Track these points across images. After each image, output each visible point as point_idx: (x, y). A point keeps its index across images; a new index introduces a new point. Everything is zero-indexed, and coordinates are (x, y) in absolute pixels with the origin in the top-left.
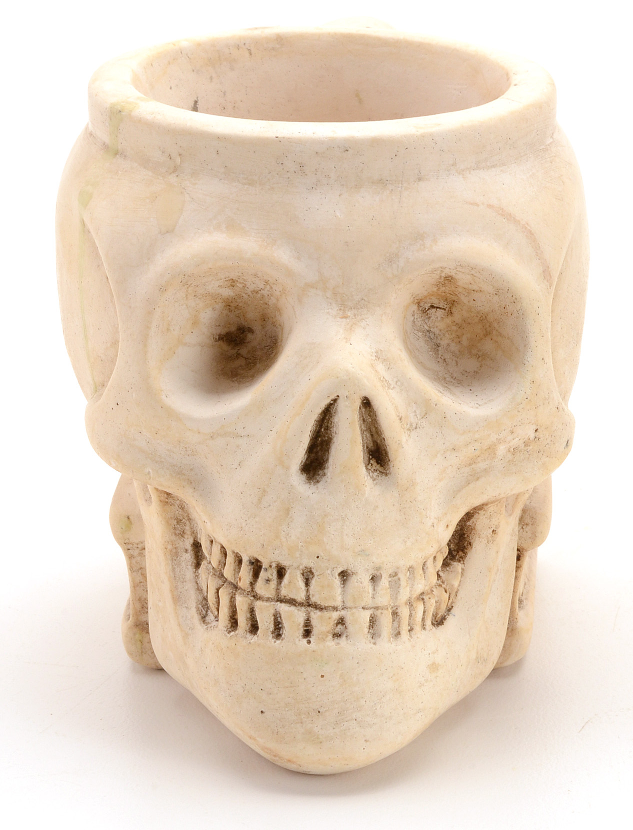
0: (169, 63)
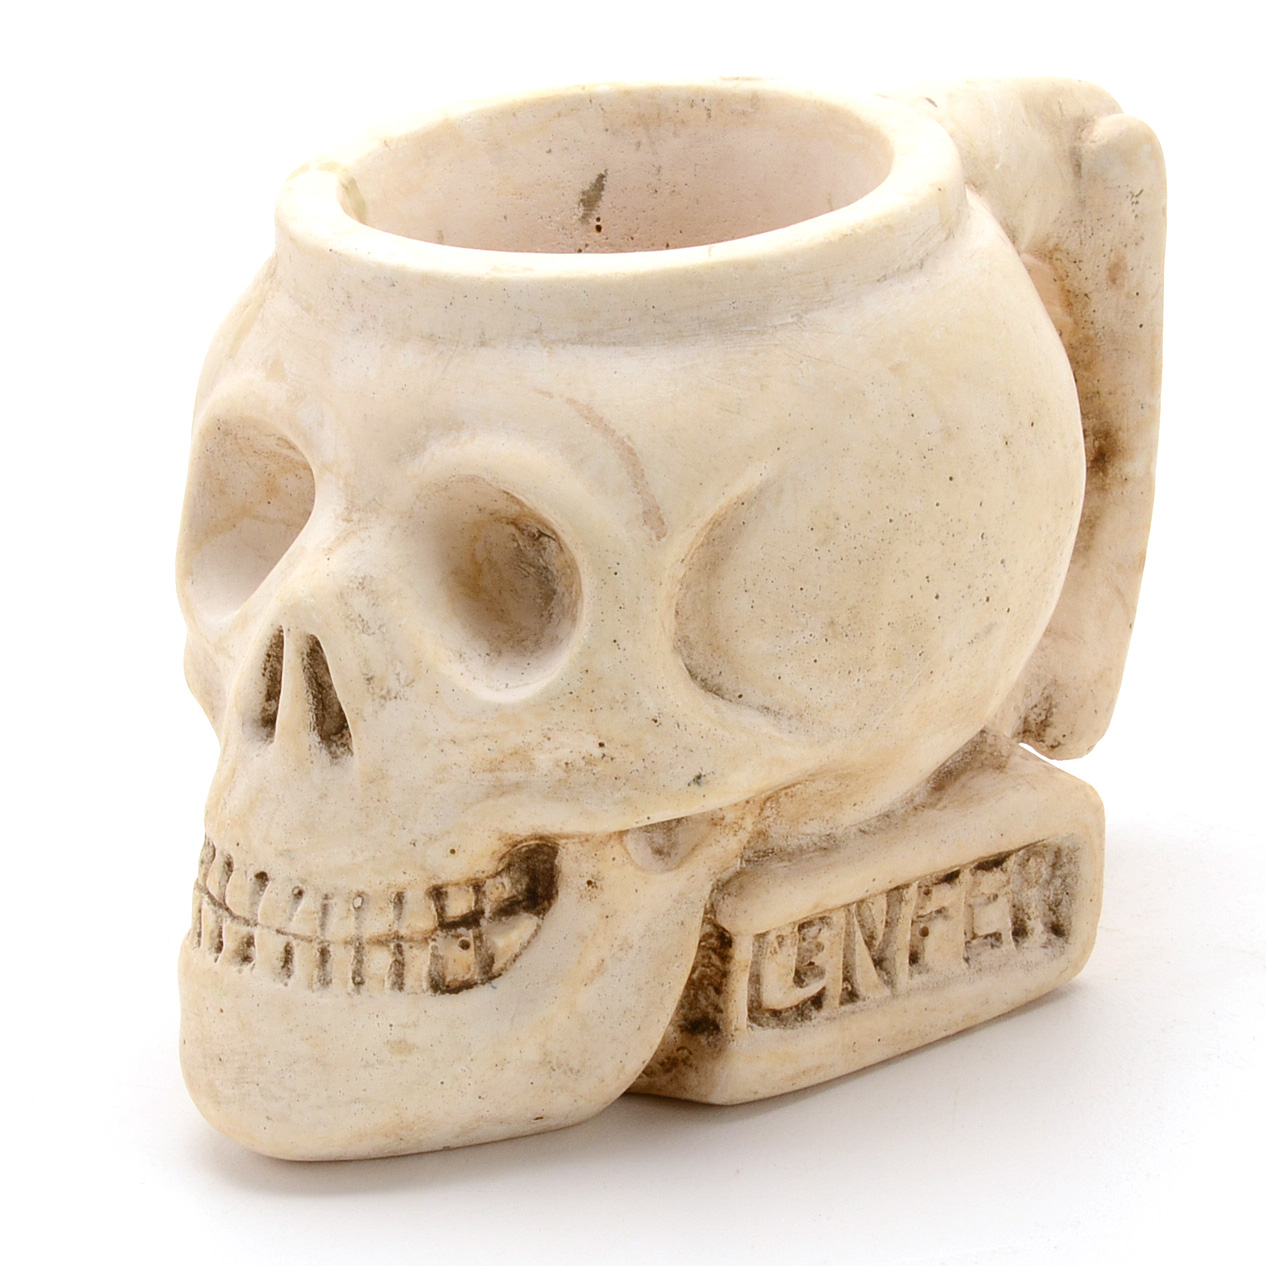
0: (559, 115)
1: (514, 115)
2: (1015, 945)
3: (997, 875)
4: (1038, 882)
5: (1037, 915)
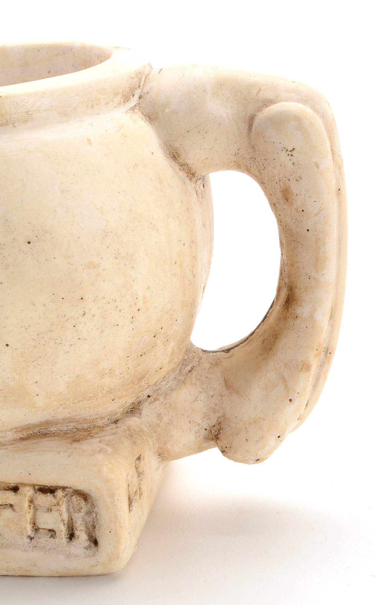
1: (39, 50)
2: (68, 541)
3: (49, 497)
4: (80, 511)
5: (82, 529)
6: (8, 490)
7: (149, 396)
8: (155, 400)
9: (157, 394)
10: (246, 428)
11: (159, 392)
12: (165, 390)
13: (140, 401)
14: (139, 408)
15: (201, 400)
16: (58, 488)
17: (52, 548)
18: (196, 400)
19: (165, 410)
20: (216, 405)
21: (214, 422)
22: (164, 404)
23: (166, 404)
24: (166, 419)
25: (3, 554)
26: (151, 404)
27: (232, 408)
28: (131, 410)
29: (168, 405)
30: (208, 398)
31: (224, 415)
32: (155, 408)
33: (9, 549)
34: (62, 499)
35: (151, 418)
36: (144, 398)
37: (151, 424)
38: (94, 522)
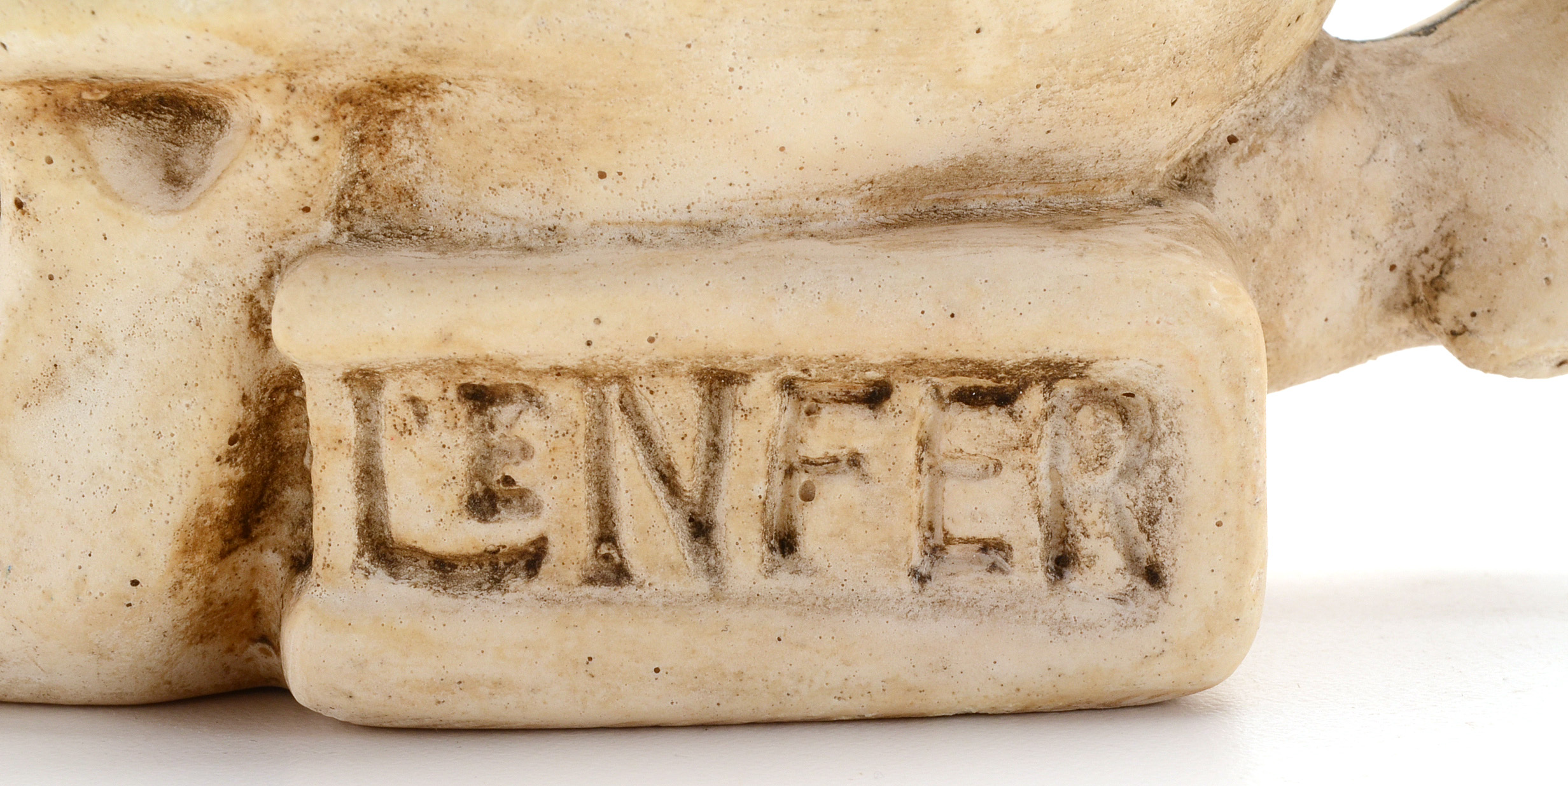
2: (1051, 580)
3: (995, 420)
4: (1104, 460)
5: (1107, 530)
6: (848, 402)
7: (1232, 140)
8: (1254, 150)
9: (1257, 133)
10: (1544, 240)
11: (1263, 124)
12: (1282, 122)
13: (1206, 154)
14: (1204, 178)
15: (1386, 160)
16: (1031, 380)
17: (1003, 604)
18: (1372, 160)
19: (1285, 184)
20: (1434, 174)
21: (1424, 234)
22: (1282, 165)
23: (1287, 164)
24: (1286, 217)
25: (834, 631)
26: (1241, 165)
27: (1494, 180)
28: (1179, 183)
29: (1293, 168)
30: (1408, 153)
31: (1467, 206)
32: (1255, 177)
33: (853, 614)
34: (1039, 425)
35: (1243, 212)
36: (1219, 144)
37: (1243, 230)
38: (1151, 499)
